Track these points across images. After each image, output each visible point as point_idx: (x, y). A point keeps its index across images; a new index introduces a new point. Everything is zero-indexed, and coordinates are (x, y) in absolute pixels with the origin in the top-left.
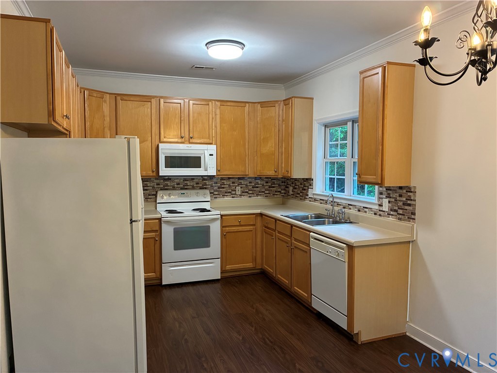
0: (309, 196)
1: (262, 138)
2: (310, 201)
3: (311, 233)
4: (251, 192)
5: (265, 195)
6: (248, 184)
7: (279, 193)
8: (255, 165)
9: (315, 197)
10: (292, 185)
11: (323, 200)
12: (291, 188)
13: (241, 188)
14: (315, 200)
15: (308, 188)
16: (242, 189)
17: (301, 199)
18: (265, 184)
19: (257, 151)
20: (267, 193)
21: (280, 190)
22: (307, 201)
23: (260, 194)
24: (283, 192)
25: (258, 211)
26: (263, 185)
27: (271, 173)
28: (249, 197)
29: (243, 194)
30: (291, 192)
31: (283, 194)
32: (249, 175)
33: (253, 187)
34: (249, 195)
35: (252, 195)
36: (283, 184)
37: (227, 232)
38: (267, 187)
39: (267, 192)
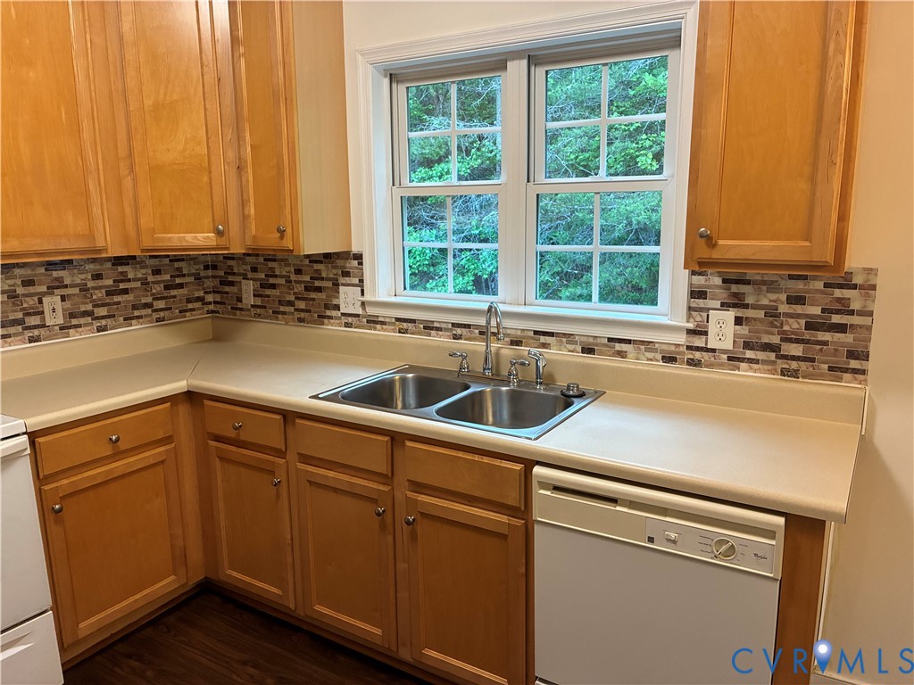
0: (342, 311)
1: (148, 103)
2: (347, 325)
3: (537, 470)
4: (102, 311)
5: (155, 316)
6: (90, 284)
7: (198, 305)
8: (128, 211)
9: (371, 311)
10: (250, 275)
11: (468, 326)
12: (248, 288)
13: (63, 298)
14: (373, 322)
15: (338, 285)
16: (68, 304)
17: (301, 320)
18: (151, 278)
19: (131, 155)
20: (162, 310)
21: (201, 294)
22: (333, 328)
23: (136, 313)
24: (210, 298)
25: (180, 386)
26: (145, 283)
27: (201, 238)
28: (100, 329)
29: (74, 322)
30: (249, 299)
31: (212, 307)
32: (106, 250)
33: (109, 293)
34: (97, 324)
35: (109, 322)
36: (210, 273)
37: (63, 498)
38: (158, 289)
39: (160, 304)
